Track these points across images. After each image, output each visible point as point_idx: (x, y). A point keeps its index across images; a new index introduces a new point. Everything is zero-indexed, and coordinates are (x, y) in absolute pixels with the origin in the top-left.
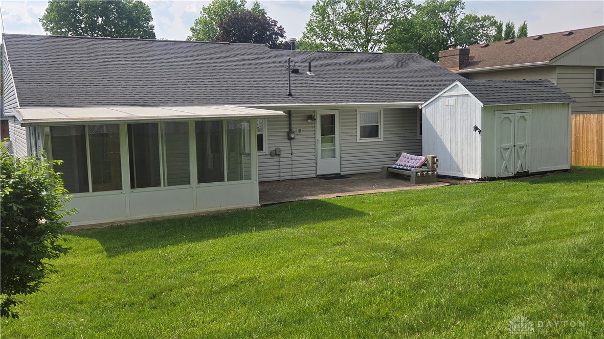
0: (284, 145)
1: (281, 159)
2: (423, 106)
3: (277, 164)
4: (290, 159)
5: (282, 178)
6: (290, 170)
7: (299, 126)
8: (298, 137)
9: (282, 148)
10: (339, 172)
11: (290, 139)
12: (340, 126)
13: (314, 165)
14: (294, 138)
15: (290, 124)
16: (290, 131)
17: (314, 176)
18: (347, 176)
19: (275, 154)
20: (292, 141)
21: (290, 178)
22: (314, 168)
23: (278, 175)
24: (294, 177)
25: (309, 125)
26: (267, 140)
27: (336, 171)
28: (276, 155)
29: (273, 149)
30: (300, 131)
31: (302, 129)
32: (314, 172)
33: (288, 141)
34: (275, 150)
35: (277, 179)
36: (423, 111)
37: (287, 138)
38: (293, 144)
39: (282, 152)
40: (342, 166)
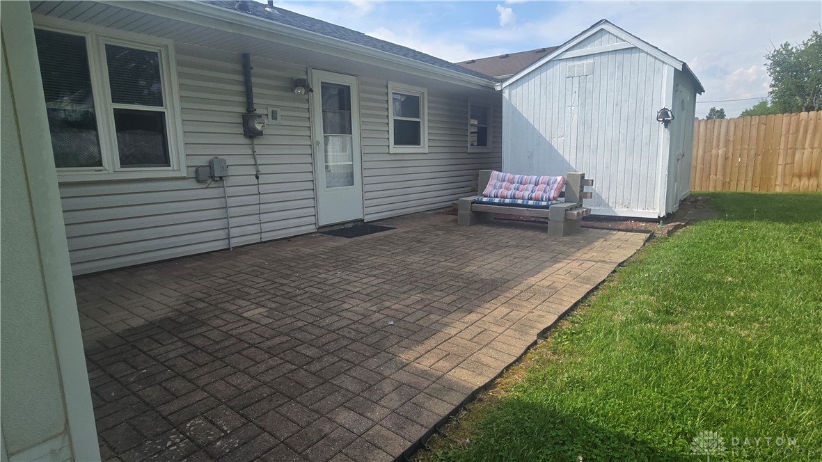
0: (234, 151)
1: (229, 191)
2: (505, 84)
3: (216, 203)
4: (254, 189)
5: (235, 242)
6: (255, 219)
7: (272, 102)
8: (272, 132)
9: (229, 161)
10: (360, 217)
11: (251, 134)
12: (362, 115)
13: (311, 202)
14: (261, 133)
15: (248, 94)
16: (249, 115)
17: (312, 228)
18: (380, 224)
19: (210, 175)
20: (256, 141)
21: (256, 239)
22: (312, 211)
23: (222, 234)
24: (266, 237)
25: (296, 105)
26: (181, 145)
27: (355, 214)
28: (213, 177)
29: (203, 161)
30: (274, 118)
31: (280, 112)
32: (312, 219)
33: (247, 141)
34: (210, 165)
35: (221, 245)
36: (506, 95)
37: (241, 131)
38: (258, 150)
39: (231, 171)
40: (367, 203)
